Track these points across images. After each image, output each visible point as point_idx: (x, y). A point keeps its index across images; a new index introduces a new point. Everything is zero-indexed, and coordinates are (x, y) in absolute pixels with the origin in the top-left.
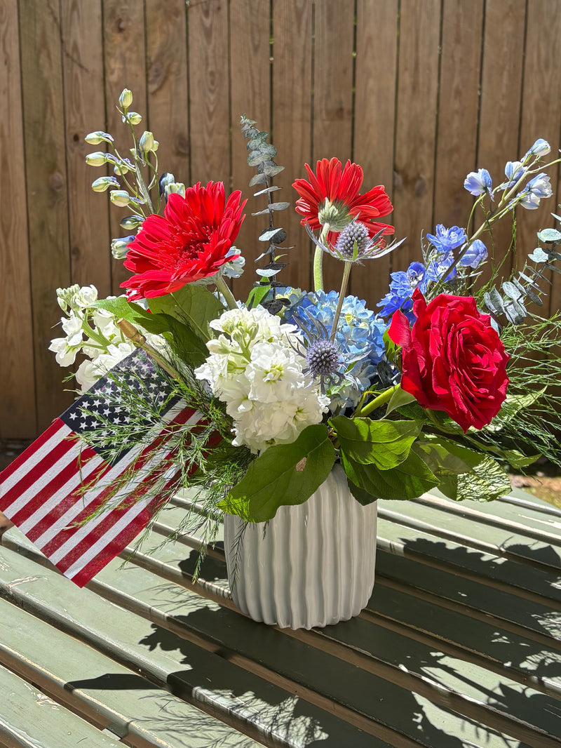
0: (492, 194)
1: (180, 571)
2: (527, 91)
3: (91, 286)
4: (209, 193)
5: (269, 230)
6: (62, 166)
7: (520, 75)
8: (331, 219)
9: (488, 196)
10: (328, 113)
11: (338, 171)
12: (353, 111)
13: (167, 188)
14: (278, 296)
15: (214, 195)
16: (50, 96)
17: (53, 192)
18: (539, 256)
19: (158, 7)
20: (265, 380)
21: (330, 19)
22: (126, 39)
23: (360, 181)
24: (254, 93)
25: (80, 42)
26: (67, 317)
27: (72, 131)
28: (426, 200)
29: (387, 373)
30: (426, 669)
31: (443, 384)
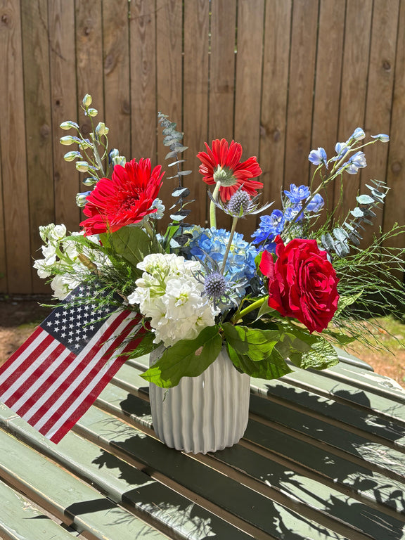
0: (327, 164)
1: (121, 409)
2: (345, 76)
3: (63, 224)
4: (140, 167)
5: (179, 189)
6: (48, 120)
7: (340, 66)
8: (222, 179)
9: (324, 165)
10: (219, 88)
11: (226, 148)
12: (235, 87)
13: (113, 159)
14: (186, 232)
15: (143, 168)
16: (41, 75)
17: (43, 137)
18: (358, 213)
19: (111, 20)
20: (177, 305)
21: (220, 29)
22: (90, 40)
23: (240, 154)
24: (172, 75)
25: (61, 42)
26: (46, 246)
27: (55, 98)
28: (280, 144)
29: (257, 285)
30: (283, 484)
31: (296, 303)
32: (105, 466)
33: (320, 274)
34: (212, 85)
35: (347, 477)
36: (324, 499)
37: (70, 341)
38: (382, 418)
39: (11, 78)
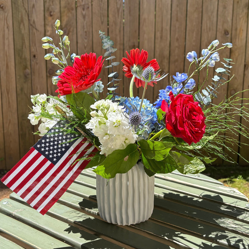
1: (79, 206)
3: (44, 94)
4: (90, 57)
5: (112, 73)
6: (29, 67)
8: (136, 72)
9: (196, 61)
10: (129, 47)
11: (138, 53)
13: (73, 58)
14: (116, 99)
15: (92, 57)
16: (24, 40)
17: (26, 77)
18: (216, 78)
19: (65, 7)
20: (114, 126)
21: (130, 12)
22: (53, 19)
23: (147, 57)
25: (36, 20)
26: (35, 106)
27: (33, 53)
29: (158, 128)
30: (174, 238)
31: (182, 126)
32: (71, 232)
33: (194, 113)
34: (125, 45)
35: (211, 234)
36: (199, 244)
37: (51, 156)
38: (229, 207)
39: (6, 42)
